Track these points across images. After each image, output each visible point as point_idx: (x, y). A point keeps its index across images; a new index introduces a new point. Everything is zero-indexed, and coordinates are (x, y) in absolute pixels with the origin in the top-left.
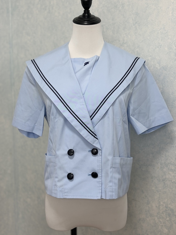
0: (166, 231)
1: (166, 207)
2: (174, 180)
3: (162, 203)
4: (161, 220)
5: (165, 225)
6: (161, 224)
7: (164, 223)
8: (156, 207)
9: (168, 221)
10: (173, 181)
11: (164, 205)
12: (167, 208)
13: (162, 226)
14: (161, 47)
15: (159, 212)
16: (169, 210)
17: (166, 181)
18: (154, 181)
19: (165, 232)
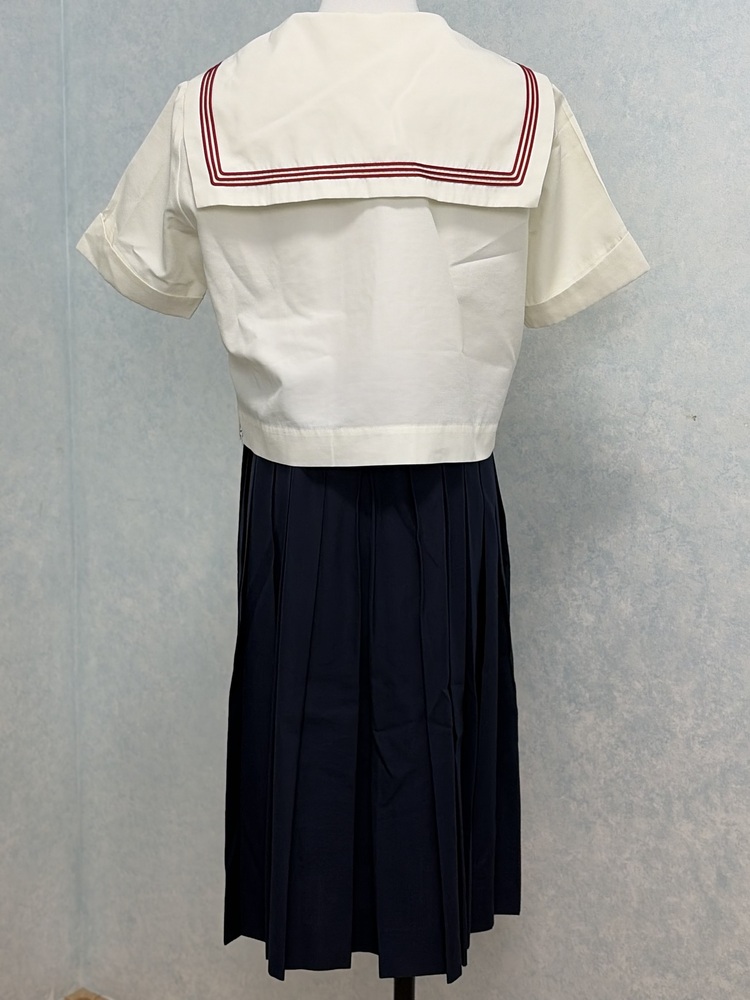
0: (589, 619)
1: (589, 549)
2: (616, 468)
3: (577, 541)
4: (574, 590)
5: (586, 604)
6: (575, 603)
7: (584, 597)
8: (562, 553)
9: (595, 589)
10: (611, 471)
11: (586, 546)
12: (593, 552)
13: (579, 607)
14: (582, 79)
15: (569, 569)
16: (598, 556)
17: (592, 472)
18: (556, 478)
19: (585, 624)
